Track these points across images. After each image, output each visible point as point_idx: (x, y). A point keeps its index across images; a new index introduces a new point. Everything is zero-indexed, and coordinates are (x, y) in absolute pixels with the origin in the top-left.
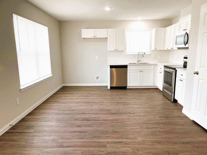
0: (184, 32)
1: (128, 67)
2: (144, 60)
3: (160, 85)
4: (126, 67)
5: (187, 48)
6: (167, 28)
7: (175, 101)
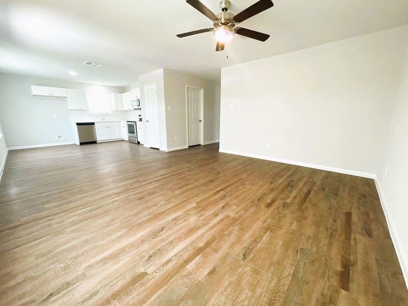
0: (136, 99)
1: (95, 124)
2: (108, 119)
3: (125, 135)
4: (93, 124)
5: (140, 109)
6: (122, 94)
7: (139, 143)
